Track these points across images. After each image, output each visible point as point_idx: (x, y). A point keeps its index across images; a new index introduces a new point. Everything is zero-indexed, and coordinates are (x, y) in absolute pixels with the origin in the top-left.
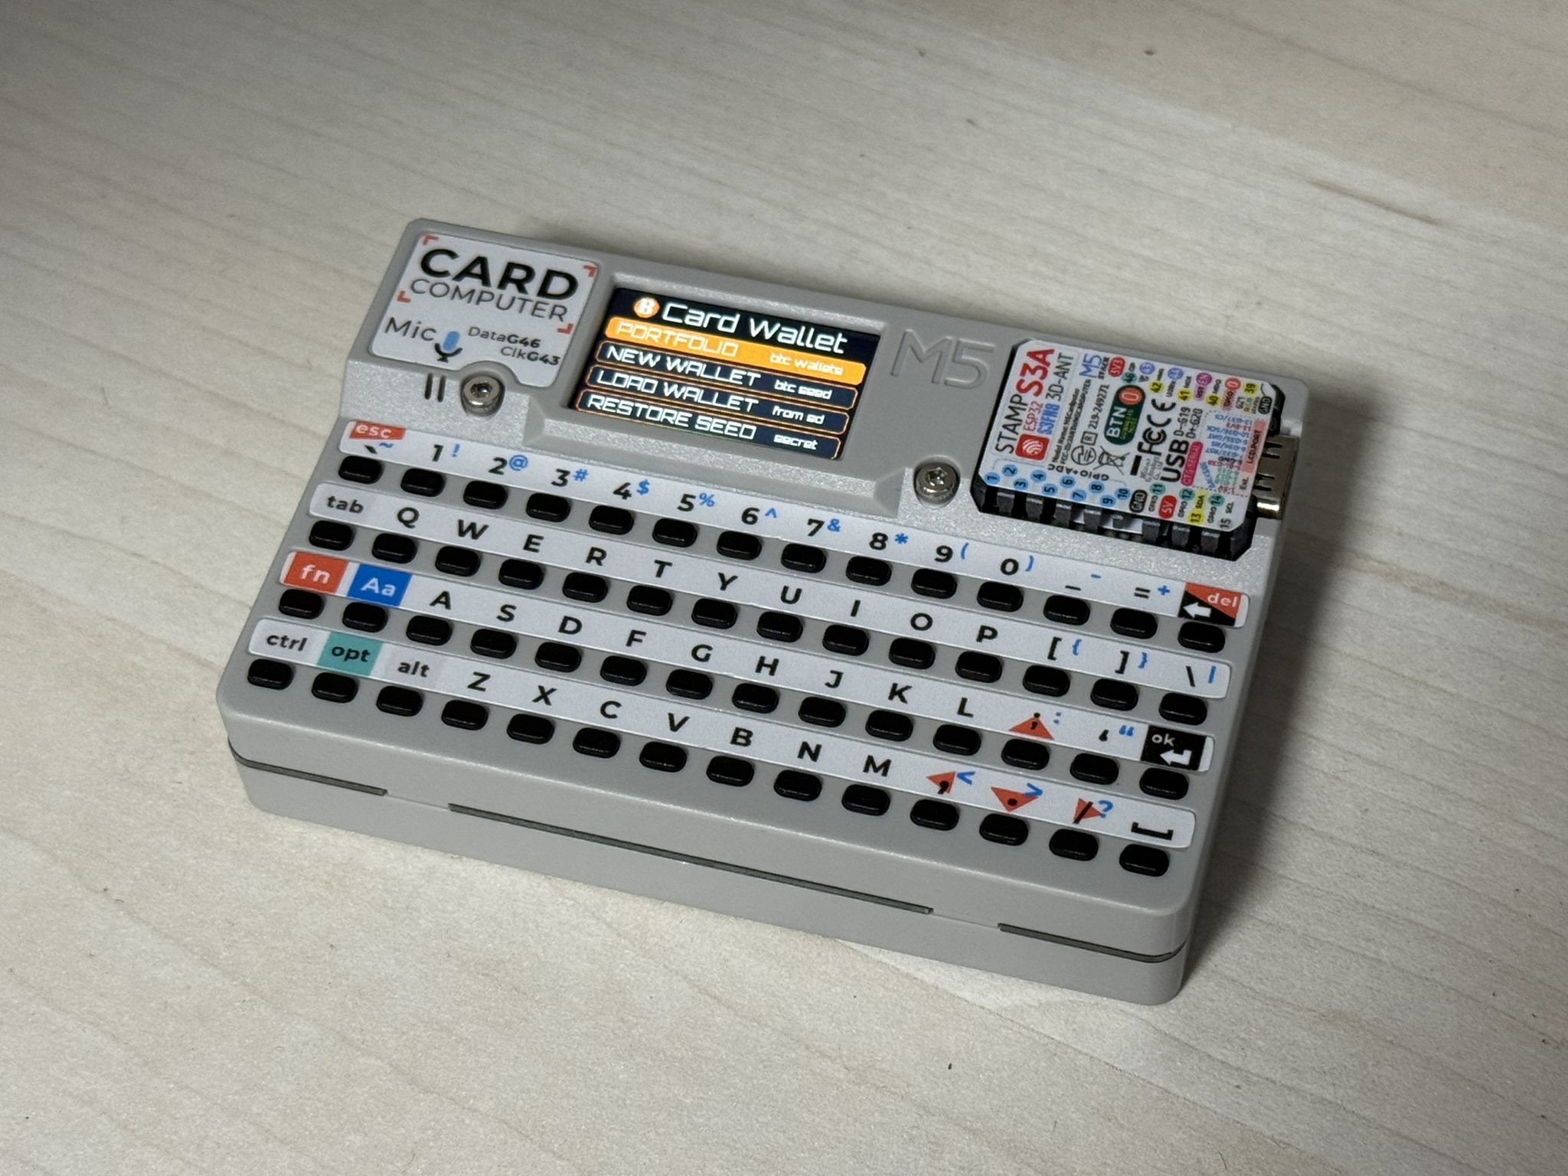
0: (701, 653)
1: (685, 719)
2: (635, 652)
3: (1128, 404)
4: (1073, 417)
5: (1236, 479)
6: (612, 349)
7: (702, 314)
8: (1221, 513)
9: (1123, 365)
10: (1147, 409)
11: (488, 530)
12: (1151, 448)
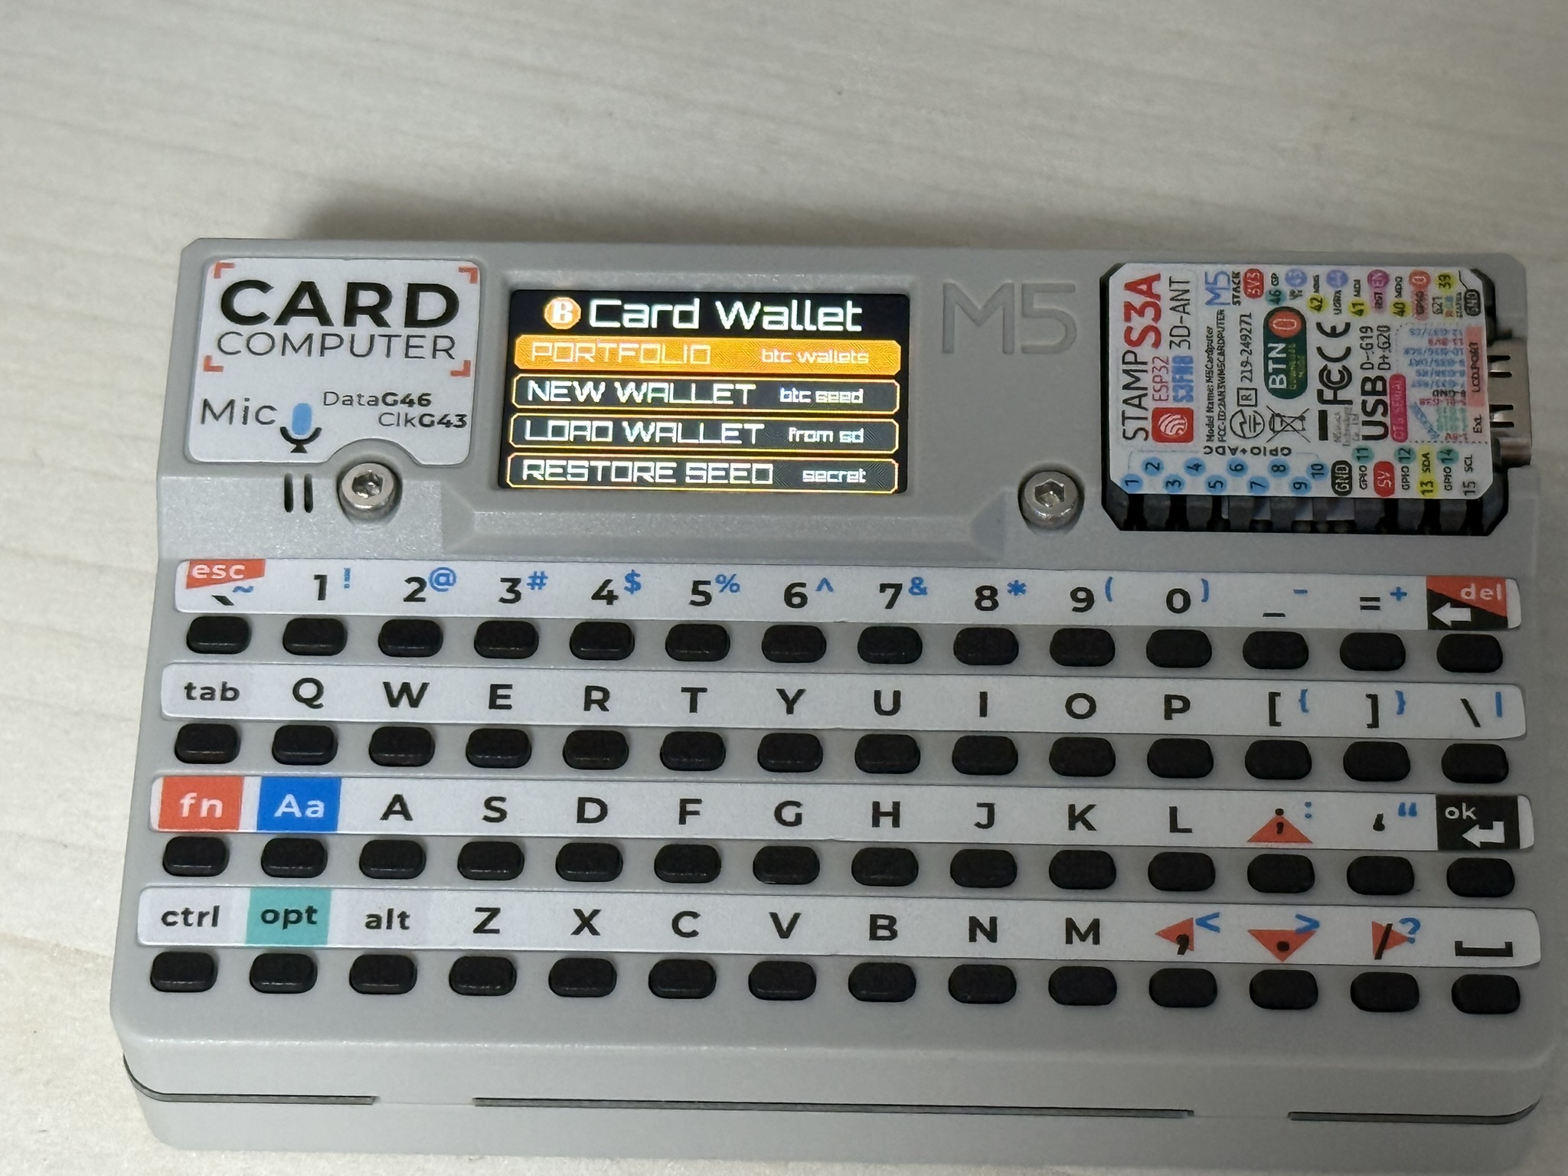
0: (789, 814)
1: (796, 916)
2: (695, 831)
3: (1287, 335)
4: (1216, 370)
5: (1464, 420)
6: (532, 385)
7: (645, 307)
8: (1459, 475)
9: (1261, 279)
10: (1314, 339)
11: (429, 688)
12: (1335, 395)
